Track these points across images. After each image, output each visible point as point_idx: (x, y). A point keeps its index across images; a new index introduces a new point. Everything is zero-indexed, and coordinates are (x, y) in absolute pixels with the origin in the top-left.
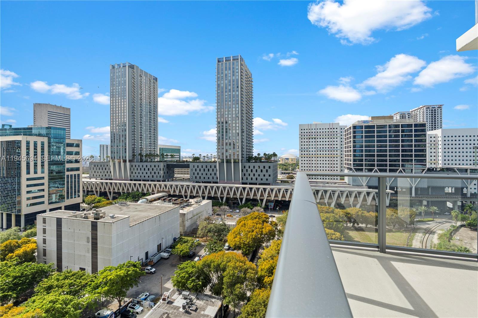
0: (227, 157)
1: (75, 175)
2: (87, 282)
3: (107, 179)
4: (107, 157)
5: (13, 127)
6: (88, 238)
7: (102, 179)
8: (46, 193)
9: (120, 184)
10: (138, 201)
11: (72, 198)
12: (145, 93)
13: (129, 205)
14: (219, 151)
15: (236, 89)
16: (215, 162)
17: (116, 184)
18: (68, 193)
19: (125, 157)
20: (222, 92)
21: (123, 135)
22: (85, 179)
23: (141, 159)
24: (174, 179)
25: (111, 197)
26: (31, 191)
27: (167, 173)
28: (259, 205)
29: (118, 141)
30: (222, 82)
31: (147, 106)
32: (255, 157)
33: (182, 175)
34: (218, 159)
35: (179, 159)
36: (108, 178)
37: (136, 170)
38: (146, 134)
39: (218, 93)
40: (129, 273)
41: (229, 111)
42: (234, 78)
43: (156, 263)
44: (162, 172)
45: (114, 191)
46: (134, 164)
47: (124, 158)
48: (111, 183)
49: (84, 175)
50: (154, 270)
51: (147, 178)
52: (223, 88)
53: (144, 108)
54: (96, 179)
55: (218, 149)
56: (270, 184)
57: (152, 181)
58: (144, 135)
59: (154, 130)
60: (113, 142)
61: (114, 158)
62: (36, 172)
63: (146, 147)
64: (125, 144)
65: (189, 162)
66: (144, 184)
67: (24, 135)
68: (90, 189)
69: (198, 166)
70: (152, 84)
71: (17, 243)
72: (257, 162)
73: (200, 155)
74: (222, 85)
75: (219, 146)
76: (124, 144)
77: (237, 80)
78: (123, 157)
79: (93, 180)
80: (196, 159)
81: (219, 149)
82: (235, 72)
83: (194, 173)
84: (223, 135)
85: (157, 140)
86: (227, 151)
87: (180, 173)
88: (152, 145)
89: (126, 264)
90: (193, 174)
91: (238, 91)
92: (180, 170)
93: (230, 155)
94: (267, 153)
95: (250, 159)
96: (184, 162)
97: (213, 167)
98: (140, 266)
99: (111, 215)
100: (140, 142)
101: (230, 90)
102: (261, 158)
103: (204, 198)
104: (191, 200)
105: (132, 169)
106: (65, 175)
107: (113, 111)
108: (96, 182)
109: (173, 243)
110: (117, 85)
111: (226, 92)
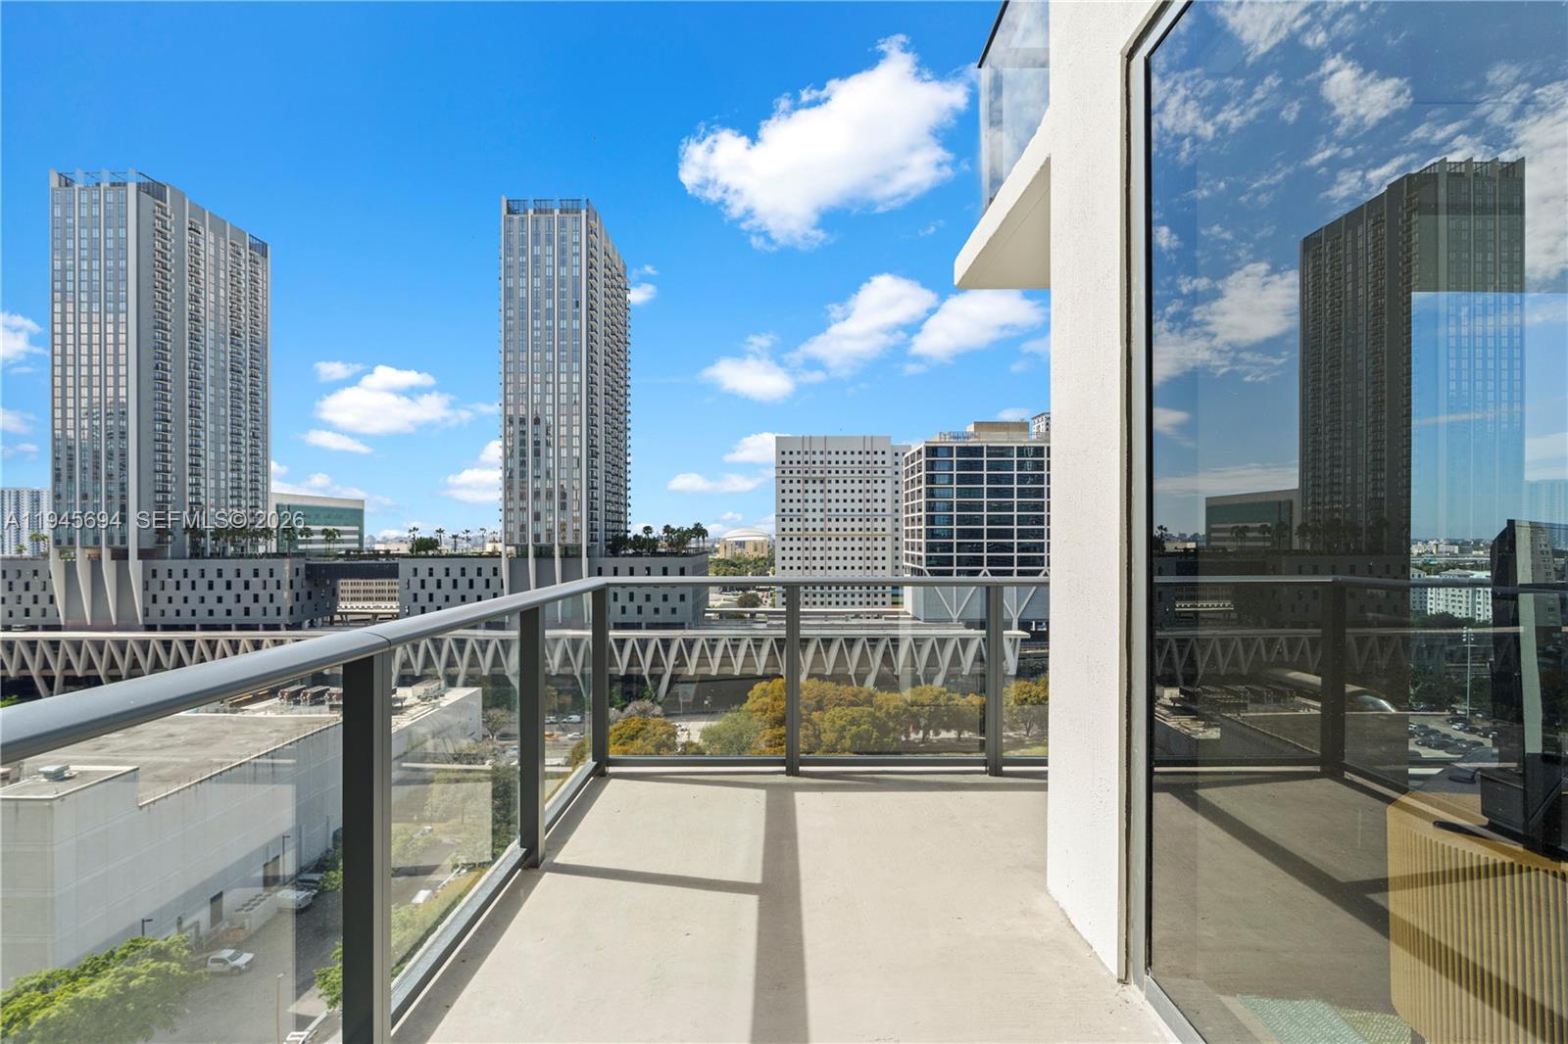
0: (537, 537)
3: (34, 628)
4: (36, 539)
7: (9, 629)
9: (99, 645)
12: (212, 297)
14: (511, 516)
15: (570, 309)
16: (494, 555)
17: (77, 645)
19: (124, 539)
20: (523, 316)
21: (110, 455)
23: (195, 545)
24: (337, 618)
27: (310, 598)
28: (647, 694)
29: (89, 475)
30: (522, 282)
31: (222, 346)
32: (636, 537)
33: (371, 604)
34: (506, 545)
35: (357, 546)
36: (41, 622)
37: (170, 590)
38: (217, 452)
39: (506, 318)
40: (134, 983)
41: (548, 383)
42: (564, 271)
43: (259, 931)
44: (286, 594)
45: (69, 673)
46: (161, 565)
47: (117, 543)
48: (55, 644)
50: (246, 957)
51: (220, 617)
52: (523, 302)
53: (209, 353)
55: (507, 510)
56: (683, 624)
57: (241, 627)
58: (211, 456)
59: (254, 436)
60: (64, 477)
61: (71, 541)
63: (218, 499)
64: (123, 487)
65: (398, 555)
66: (209, 642)
69: (431, 569)
70: (245, 267)
72: (640, 555)
73: (440, 531)
74: (522, 293)
75: (511, 499)
76: (115, 489)
77: (577, 281)
78: (110, 540)
80: (424, 547)
81: (511, 510)
82: (569, 254)
83: (415, 595)
84: (523, 463)
85: (266, 474)
86: (537, 517)
87: (362, 595)
88: (243, 494)
89: (118, 954)
90: (412, 598)
91: (577, 316)
92: (361, 584)
93: (550, 533)
94: (675, 526)
95: (619, 544)
96: (376, 555)
97: (487, 573)
98: (186, 952)
99: (52, 769)
100: (189, 480)
101: (549, 314)
102: (655, 540)
103: (452, 682)
104: (401, 692)
105: (155, 584)
107: (64, 354)
109: (328, 851)
110: (84, 253)
111: (535, 317)
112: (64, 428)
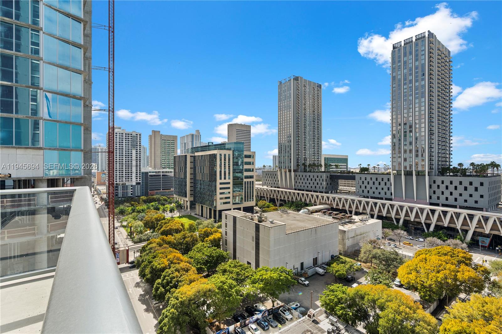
0: (405, 167)
1: (250, 182)
2: (249, 274)
3: (275, 187)
4: (276, 167)
5: (214, 144)
6: (253, 237)
7: (271, 187)
8: (231, 195)
9: (286, 192)
10: (300, 210)
11: (248, 201)
12: (308, 103)
13: (290, 213)
14: (395, 160)
15: (420, 78)
16: (389, 174)
17: (282, 192)
18: (245, 196)
19: (291, 167)
20: (399, 85)
21: (288, 146)
22: (258, 185)
23: (304, 169)
24: (338, 191)
25: (278, 204)
26: (224, 193)
27: (331, 185)
28: (458, 237)
29: (285, 152)
30: (399, 73)
31: (311, 115)
32: (454, 168)
33: (349, 188)
34: (393, 170)
35: (346, 169)
36: (277, 186)
37: (299, 180)
38: (309, 144)
39: (393, 88)
40: (281, 278)
41: (410, 108)
42: (417, 63)
43: (311, 276)
44: (325, 183)
45: (281, 198)
46: (298, 174)
48: (278, 191)
49: (256, 183)
50: (307, 282)
51: (309, 188)
52: (400, 80)
53: (308, 118)
54: (267, 187)
55: (393, 158)
56: (483, 209)
57: (314, 191)
58: (308, 145)
59: (318, 139)
60: (280, 153)
61: (281, 167)
62: (225, 179)
63: (310, 156)
64: (291, 155)
65: (356, 173)
66: (307, 194)
67: (218, 149)
68: (262, 195)
69: (366, 178)
70: (316, 92)
71: (211, 230)
72: (457, 176)
73: (369, 165)
74: (399, 77)
75: (395, 153)
76: (289, 154)
77: (423, 66)
78: (288, 168)
79: (265, 187)
80: (364, 170)
81: (395, 157)
82: (420, 55)
83: (361, 186)
84: (400, 140)
85: (321, 149)
86: (405, 160)
87: (347, 185)
88: (315, 155)
89: (279, 269)
90: (359, 187)
91: (423, 79)
92: (347, 182)
93: (411, 166)
94: (476, 163)
95: (444, 170)
96: (349, 172)
97: (385, 180)
98: (292, 275)
99: (271, 220)
100: (303, 152)
101: (411, 81)
102: (465, 169)
103: (372, 216)
104: (354, 217)
105: (296, 178)
106: (243, 182)
108: (267, 189)
109: (330, 260)
110: (284, 99)
111: (405, 84)
112: (280, 141)
